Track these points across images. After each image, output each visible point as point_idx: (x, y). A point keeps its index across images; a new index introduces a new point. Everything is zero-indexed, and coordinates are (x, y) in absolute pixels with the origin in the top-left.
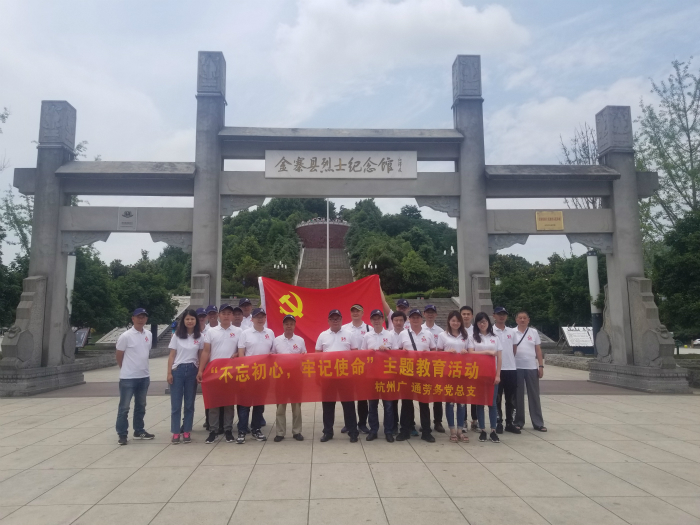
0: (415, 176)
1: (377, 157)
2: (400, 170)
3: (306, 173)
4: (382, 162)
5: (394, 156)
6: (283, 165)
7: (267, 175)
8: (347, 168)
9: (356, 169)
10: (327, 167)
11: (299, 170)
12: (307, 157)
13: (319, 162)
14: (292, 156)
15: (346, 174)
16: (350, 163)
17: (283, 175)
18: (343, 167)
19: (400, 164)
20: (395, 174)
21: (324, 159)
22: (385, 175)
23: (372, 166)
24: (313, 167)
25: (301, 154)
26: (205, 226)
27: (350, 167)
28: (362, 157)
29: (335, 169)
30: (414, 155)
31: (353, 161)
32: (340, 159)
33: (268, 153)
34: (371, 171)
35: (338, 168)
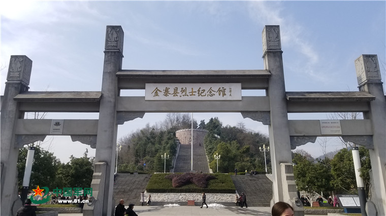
0: (241, 99)
1: (216, 87)
2: (230, 95)
3: (171, 97)
4: (219, 90)
5: (227, 86)
6: (156, 92)
7: (146, 99)
8: (197, 94)
9: (202, 94)
10: (184, 94)
11: (166, 95)
12: (172, 87)
13: (179, 90)
14: (162, 87)
15: (196, 97)
16: (199, 91)
17: (157, 98)
18: (194, 93)
19: (231, 91)
20: (227, 97)
21: (182, 89)
22: (221, 98)
23: (213, 93)
24: (175, 94)
25: (168, 85)
26: (106, 131)
28: (206, 87)
29: (189, 94)
30: (239, 85)
31: (201, 90)
32: (192, 89)
33: (147, 85)
34: (212, 95)
35: (191, 94)
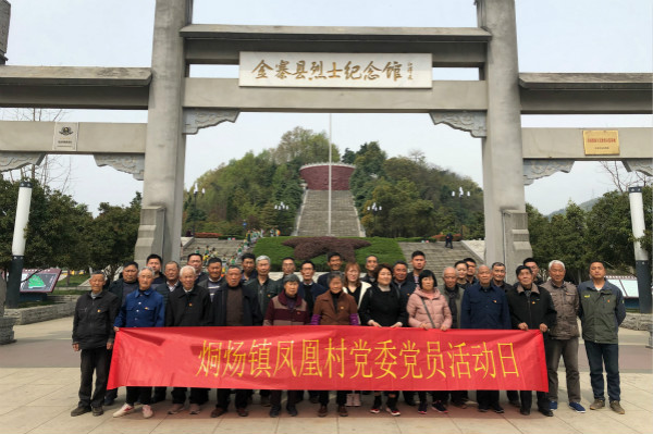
0: (429, 85)
1: (381, 60)
2: (410, 78)
3: (291, 81)
4: (388, 68)
5: (403, 59)
6: (262, 70)
7: (241, 84)
8: (342, 74)
9: (355, 75)
10: (317, 74)
11: (281, 77)
12: (293, 60)
13: (308, 66)
14: (273, 59)
15: (342, 82)
16: (347, 68)
17: (262, 82)
18: (337, 73)
19: (411, 69)
20: (403, 82)
21: (314, 63)
22: (391, 83)
23: (375, 72)
24: (300, 73)
25: (285, 56)
26: (161, 146)
27: (347, 73)
28: (361, 60)
29: (327, 75)
30: (428, 59)
31: (351, 66)
32: (334, 64)
33: (244, 56)
34: (373, 78)
35: (331, 74)
